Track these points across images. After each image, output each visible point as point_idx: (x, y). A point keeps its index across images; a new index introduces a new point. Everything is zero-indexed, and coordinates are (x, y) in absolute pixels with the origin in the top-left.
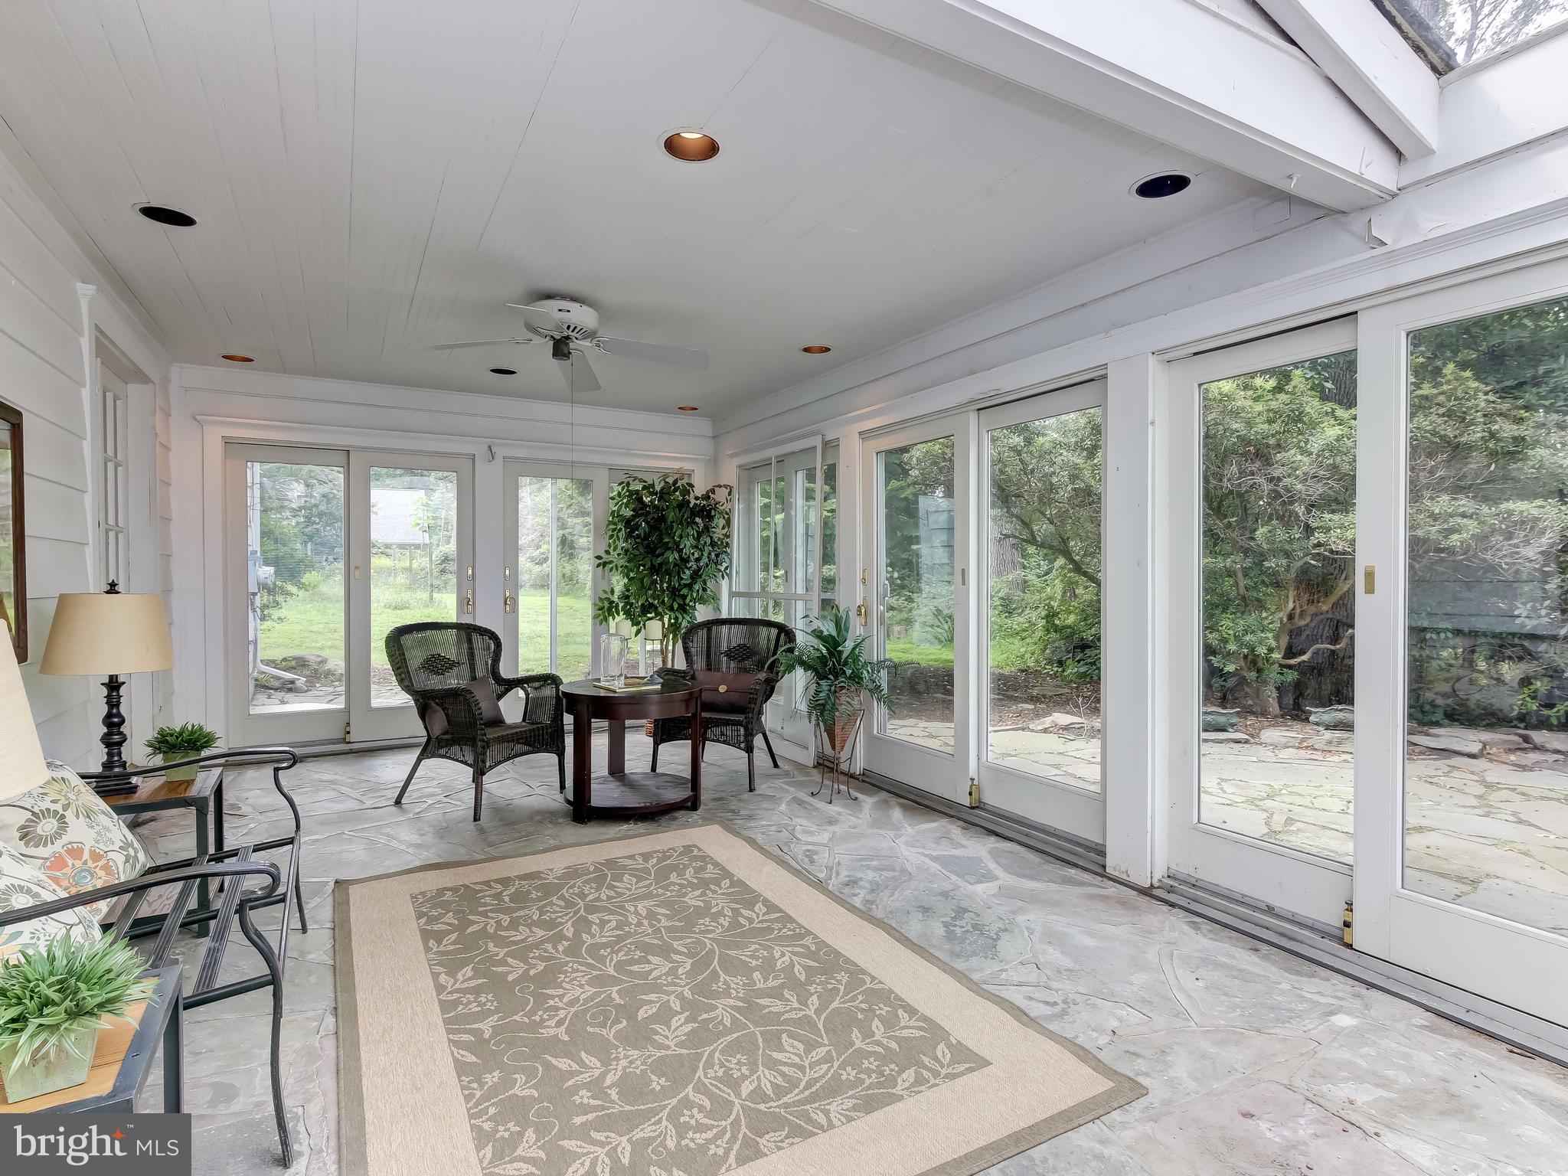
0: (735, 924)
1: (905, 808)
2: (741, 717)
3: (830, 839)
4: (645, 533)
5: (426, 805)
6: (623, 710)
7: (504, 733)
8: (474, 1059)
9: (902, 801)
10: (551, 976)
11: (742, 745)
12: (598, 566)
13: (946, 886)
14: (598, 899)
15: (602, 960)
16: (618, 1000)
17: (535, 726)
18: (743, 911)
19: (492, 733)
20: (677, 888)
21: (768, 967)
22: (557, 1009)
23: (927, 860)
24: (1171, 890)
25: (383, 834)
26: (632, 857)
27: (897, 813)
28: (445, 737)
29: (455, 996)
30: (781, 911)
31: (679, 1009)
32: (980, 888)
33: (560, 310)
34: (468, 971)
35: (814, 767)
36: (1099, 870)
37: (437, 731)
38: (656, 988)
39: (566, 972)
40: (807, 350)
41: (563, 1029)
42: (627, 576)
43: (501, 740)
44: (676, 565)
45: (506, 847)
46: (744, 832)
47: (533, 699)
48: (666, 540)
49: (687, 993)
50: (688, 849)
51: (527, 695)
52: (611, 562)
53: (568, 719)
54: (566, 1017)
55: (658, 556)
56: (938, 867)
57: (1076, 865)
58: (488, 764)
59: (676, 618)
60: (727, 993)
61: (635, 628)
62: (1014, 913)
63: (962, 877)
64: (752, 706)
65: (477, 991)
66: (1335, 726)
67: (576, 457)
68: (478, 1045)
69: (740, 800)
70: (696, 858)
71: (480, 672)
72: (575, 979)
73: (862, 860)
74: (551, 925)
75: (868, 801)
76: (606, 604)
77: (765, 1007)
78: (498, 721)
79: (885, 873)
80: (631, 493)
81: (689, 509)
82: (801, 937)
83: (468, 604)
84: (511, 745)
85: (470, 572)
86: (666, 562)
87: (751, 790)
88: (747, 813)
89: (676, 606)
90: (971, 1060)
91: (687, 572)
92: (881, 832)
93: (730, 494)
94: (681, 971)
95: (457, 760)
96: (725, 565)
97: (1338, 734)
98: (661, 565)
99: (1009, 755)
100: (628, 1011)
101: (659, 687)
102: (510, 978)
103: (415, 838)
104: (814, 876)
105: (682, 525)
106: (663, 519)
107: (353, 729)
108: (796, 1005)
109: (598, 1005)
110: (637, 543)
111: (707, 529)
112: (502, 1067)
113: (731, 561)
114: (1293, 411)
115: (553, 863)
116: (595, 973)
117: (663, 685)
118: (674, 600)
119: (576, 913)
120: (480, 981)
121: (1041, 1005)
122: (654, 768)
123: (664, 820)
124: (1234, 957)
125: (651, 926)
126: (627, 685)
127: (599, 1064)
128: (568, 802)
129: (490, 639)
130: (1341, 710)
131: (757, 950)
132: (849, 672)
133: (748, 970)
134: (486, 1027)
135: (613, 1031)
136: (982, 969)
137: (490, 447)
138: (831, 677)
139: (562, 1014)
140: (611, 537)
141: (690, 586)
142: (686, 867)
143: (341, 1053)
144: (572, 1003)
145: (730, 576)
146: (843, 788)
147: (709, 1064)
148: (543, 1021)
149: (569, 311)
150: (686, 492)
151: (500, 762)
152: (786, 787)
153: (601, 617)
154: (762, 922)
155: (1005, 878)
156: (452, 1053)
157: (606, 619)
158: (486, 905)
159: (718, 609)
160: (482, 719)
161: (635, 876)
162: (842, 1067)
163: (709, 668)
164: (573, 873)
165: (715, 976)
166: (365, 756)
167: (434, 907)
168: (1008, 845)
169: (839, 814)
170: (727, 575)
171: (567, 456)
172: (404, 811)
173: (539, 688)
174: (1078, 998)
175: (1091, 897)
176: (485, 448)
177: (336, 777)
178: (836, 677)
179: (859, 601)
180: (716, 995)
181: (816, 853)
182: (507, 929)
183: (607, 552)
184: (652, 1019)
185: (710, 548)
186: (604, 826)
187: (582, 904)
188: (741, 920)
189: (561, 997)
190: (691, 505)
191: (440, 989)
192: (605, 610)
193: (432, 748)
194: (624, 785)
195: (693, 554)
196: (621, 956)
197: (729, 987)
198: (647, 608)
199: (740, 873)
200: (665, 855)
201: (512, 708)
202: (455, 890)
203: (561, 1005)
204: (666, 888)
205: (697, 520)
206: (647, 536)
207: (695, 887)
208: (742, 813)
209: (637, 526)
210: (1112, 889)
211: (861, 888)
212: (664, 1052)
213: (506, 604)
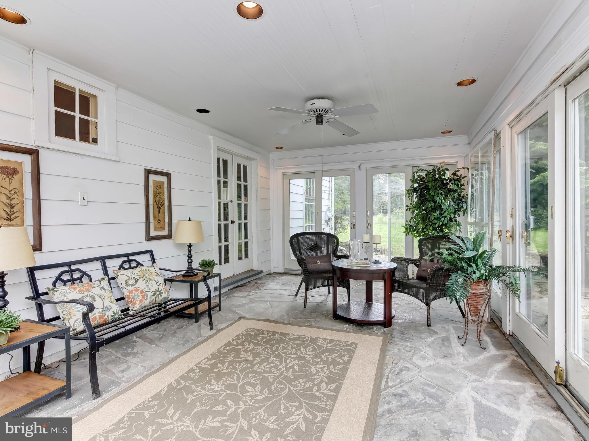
10: (224, 376)
12: (407, 210)
16: (221, 397)
29: (196, 368)
33: (311, 104)
38: (238, 400)
39: (229, 377)
40: (460, 84)
45: (297, 321)
52: (412, 208)
58: (310, 287)
69: (416, 329)
76: (408, 226)
83: (353, 226)
85: (354, 213)
87: (428, 326)
93: (468, 171)
102: (215, 370)
109: (214, 395)
113: (467, 207)
126: (359, 263)
129: (335, 239)
137: (360, 164)
140: (409, 197)
144: (210, 390)
149: (314, 104)
153: (406, 232)
165: (260, 408)
167: (245, 334)
180: (246, 417)
183: (412, 203)
186: (340, 323)
187: (278, 352)
189: (212, 385)
191: (198, 364)
192: (408, 229)
203: (207, 388)
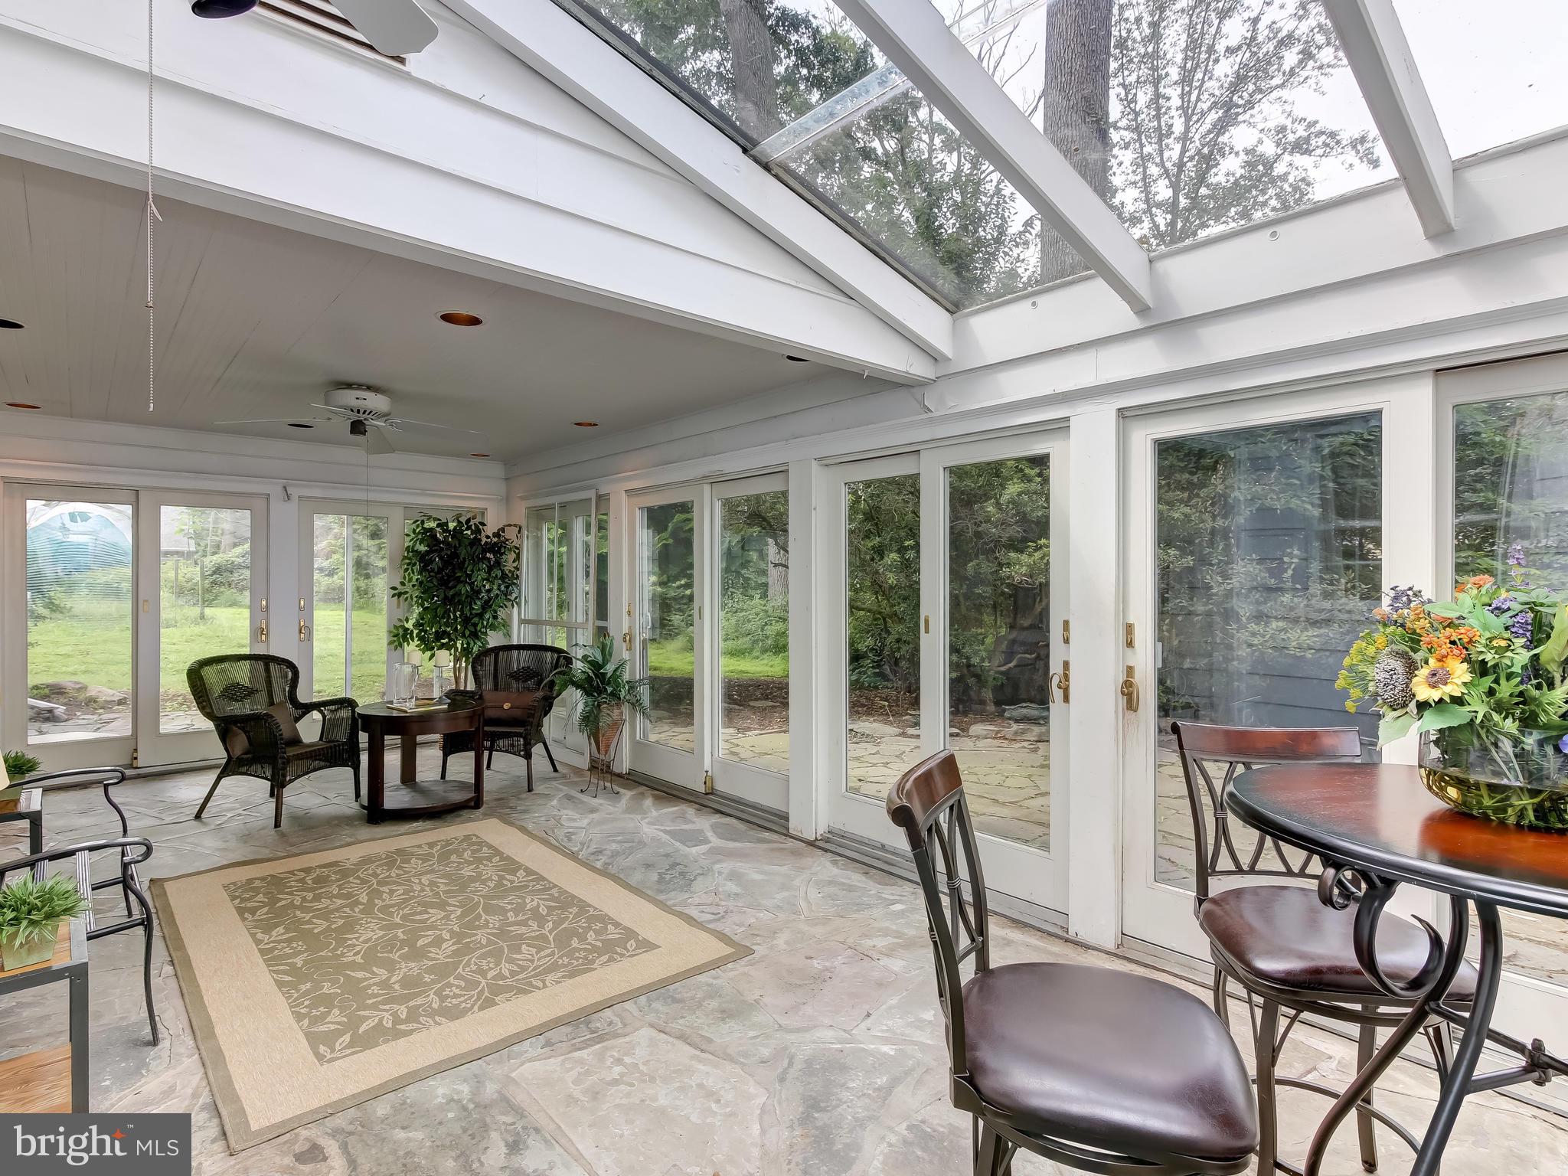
0: (499, 884)
1: (656, 798)
2: (521, 730)
3: (589, 824)
4: (439, 567)
5: (226, 818)
6: (415, 727)
7: (304, 751)
8: (291, 979)
9: (656, 792)
10: (350, 926)
11: (522, 753)
12: (393, 596)
13: (669, 850)
14: (389, 876)
15: (391, 914)
16: (402, 936)
17: (332, 744)
18: (507, 877)
19: (292, 751)
20: (456, 864)
21: (519, 909)
22: (355, 945)
23: (661, 834)
24: (827, 841)
25: (188, 843)
26: (419, 846)
27: (648, 802)
28: (245, 756)
29: (272, 945)
30: (536, 873)
31: (448, 938)
32: (694, 850)
33: (357, 398)
34: (281, 930)
35: (589, 770)
36: (785, 832)
37: (238, 751)
38: (433, 927)
39: (361, 924)
40: (578, 423)
41: (359, 956)
42: (422, 605)
43: (300, 757)
44: (467, 597)
45: (307, 846)
46: (518, 823)
47: (330, 720)
48: (459, 574)
49: (456, 928)
50: (467, 838)
51: (324, 716)
52: (406, 593)
53: (363, 737)
54: (362, 949)
55: (451, 588)
56: (668, 837)
57: (770, 830)
58: (288, 778)
59: (468, 644)
60: (486, 926)
61: (429, 654)
62: (714, 863)
63: (683, 843)
64: (531, 720)
65: (289, 941)
66: (1022, 720)
67: (372, 496)
68: (293, 970)
69: (519, 799)
70: (473, 844)
71: (278, 698)
72: (369, 927)
73: (609, 837)
74: (348, 896)
75: (627, 794)
76: (401, 632)
77: (513, 931)
78: (296, 741)
79: (625, 845)
80: (426, 530)
81: (480, 547)
82: (550, 889)
83: (262, 634)
84: (309, 762)
85: (264, 603)
86: (459, 594)
87: (530, 790)
88: (523, 808)
89: (467, 633)
90: (648, 946)
91: (479, 603)
92: (631, 816)
93: (519, 532)
94: (452, 916)
95: (258, 776)
96: (514, 595)
97: (1022, 726)
98: (454, 596)
99: (767, 754)
100: (410, 942)
101: (446, 706)
102: (316, 931)
103: (220, 844)
104: (569, 850)
105: (474, 561)
106: (455, 555)
107: (140, 755)
108: (536, 928)
109: (387, 941)
110: (430, 576)
111: (498, 563)
112: (312, 980)
113: (520, 592)
114: (992, 469)
115: (350, 855)
116: (384, 923)
117: (449, 704)
118: (466, 628)
119: (369, 887)
120: (291, 935)
121: (709, 915)
122: (443, 776)
123: (449, 817)
124: (850, 879)
125: (432, 890)
126: (417, 706)
127: (386, 973)
128: (363, 807)
129: (288, 667)
130: (1025, 707)
131: (513, 899)
132: (609, 690)
133: (503, 911)
134: (299, 961)
135: (398, 954)
136: (674, 898)
137: (285, 487)
138: (595, 694)
139: (358, 948)
140: (406, 570)
141: (481, 616)
142: (465, 850)
143: (182, 984)
144: (366, 942)
145: (519, 604)
146: (608, 784)
147: (468, 964)
148: (343, 954)
149: (365, 399)
150: (478, 531)
151: (299, 776)
152: (561, 787)
153: (396, 643)
154: (521, 882)
155: (715, 841)
156: (273, 977)
157: (401, 645)
158: (291, 887)
159: (508, 635)
160: (282, 739)
161: (421, 859)
162: (560, 957)
163: (496, 688)
164: (366, 861)
165: (479, 917)
166: (154, 780)
167: (246, 891)
168: (728, 820)
169: (601, 805)
170: (517, 603)
171: (362, 496)
172: (205, 824)
173: (336, 710)
174: (735, 909)
175: (772, 850)
176: (280, 489)
177: (128, 800)
178: (599, 695)
179: (625, 630)
180: (478, 928)
181: (574, 834)
182: (311, 902)
183: (403, 584)
184: (429, 945)
185: (500, 582)
186: (394, 825)
187: (375, 881)
188: (505, 882)
189: (357, 939)
190: (483, 543)
191: (258, 942)
192: (399, 637)
193: (230, 768)
194: (415, 791)
195: (484, 586)
196: (406, 911)
197: (488, 922)
198: (439, 636)
199: (508, 851)
200: (448, 843)
201: (310, 729)
202: (263, 879)
203: (357, 943)
204: (447, 865)
205: (488, 555)
206: (440, 570)
207: (469, 863)
208: (518, 808)
209: (432, 561)
210: (790, 844)
211: (604, 855)
212: (434, 962)
213: (300, 632)
